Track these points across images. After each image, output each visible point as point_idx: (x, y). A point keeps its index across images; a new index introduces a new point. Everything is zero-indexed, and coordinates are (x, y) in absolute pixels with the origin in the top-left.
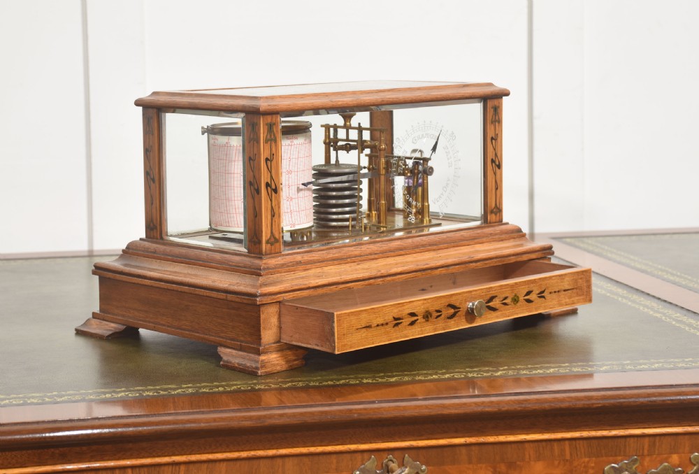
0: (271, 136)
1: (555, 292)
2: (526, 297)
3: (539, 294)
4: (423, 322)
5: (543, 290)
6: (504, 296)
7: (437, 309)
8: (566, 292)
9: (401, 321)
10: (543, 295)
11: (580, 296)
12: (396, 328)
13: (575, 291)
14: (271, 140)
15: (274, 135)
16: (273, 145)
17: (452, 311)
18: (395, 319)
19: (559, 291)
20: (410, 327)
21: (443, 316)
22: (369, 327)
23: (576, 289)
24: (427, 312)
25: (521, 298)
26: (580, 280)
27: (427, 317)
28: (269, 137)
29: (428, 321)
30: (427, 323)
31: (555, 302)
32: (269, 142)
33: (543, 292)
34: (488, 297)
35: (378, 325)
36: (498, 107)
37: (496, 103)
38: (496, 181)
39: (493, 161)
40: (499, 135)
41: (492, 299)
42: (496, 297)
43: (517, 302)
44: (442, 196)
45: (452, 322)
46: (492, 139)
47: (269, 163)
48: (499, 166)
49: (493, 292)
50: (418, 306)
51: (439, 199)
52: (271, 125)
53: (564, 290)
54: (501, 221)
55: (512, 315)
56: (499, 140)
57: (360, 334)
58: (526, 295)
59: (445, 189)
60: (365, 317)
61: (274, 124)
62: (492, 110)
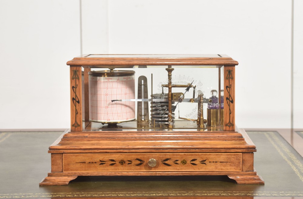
0: (75, 76)
1: (213, 162)
2: (192, 162)
3: (201, 161)
4: (119, 165)
5: (204, 160)
6: (176, 159)
7: (129, 160)
8: (222, 163)
9: (106, 162)
10: (204, 162)
11: (232, 166)
12: (101, 165)
13: (228, 163)
14: (76, 78)
15: (78, 76)
16: (77, 80)
17: (139, 162)
18: (101, 161)
19: (216, 162)
20: (110, 166)
21: (133, 164)
22: (85, 163)
23: (230, 162)
24: (122, 160)
25: (189, 162)
26: (233, 159)
27: (122, 163)
28: (74, 77)
29: (122, 165)
30: (121, 166)
31: (213, 167)
32: (75, 79)
33: (205, 161)
34: (164, 159)
35: (90, 163)
36: (232, 71)
37: (230, 68)
38: (230, 109)
39: (227, 99)
40: (232, 85)
41: (167, 160)
42: (170, 159)
43: (185, 164)
44: (192, 114)
45: (138, 167)
46: (227, 87)
47: (74, 89)
48: (232, 102)
49: (168, 157)
50: (116, 157)
51: (190, 115)
52: (75, 71)
53: (220, 162)
54: (233, 131)
55: (181, 169)
56: (232, 88)
57: (78, 165)
58: (191, 161)
59: (194, 110)
60: (81, 158)
61: (78, 71)
62: (227, 72)
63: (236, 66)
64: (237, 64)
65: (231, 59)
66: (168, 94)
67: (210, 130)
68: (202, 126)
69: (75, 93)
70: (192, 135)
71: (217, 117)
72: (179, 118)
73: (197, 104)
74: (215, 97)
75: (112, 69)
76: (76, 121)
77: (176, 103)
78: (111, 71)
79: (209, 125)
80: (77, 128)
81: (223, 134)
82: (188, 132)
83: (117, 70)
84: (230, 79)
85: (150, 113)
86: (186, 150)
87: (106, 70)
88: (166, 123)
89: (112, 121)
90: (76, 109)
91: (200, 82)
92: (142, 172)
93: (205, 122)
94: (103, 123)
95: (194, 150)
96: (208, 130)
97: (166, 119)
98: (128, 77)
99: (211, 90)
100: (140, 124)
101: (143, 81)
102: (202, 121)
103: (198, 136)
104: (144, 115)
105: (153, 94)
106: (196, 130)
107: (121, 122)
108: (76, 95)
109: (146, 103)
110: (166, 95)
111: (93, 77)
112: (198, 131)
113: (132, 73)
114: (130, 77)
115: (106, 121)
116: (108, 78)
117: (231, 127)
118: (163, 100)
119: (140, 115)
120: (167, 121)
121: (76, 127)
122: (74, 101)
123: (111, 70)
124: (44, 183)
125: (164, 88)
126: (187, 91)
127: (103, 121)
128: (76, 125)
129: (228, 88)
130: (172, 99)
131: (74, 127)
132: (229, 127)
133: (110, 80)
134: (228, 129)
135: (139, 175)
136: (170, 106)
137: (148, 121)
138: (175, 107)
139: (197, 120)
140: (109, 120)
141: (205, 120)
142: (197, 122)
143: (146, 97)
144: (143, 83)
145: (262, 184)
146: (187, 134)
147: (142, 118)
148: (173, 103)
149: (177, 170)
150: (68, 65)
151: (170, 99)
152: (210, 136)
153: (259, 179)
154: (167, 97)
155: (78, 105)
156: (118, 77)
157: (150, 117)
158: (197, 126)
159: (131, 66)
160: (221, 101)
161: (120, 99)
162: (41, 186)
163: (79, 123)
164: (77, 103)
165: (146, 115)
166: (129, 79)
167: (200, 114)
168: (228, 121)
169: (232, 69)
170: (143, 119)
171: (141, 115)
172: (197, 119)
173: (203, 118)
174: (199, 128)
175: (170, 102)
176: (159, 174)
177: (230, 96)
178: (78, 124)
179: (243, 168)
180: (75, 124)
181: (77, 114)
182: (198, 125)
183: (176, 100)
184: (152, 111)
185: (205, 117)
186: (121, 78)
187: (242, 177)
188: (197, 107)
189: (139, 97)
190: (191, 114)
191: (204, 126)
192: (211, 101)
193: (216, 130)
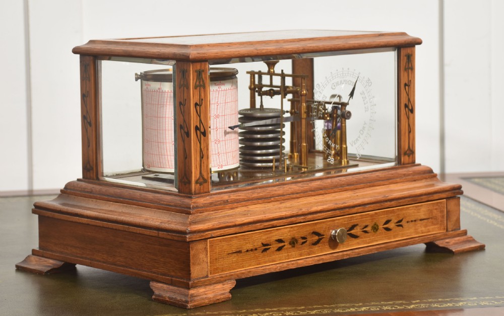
0: (200, 82)
1: (412, 221)
2: (385, 226)
3: (397, 223)
4: (290, 248)
5: (400, 219)
6: (365, 224)
7: (303, 236)
8: (423, 221)
9: (271, 246)
10: (400, 224)
11: (435, 225)
12: (265, 253)
13: (430, 220)
14: (200, 86)
15: (203, 81)
16: (202, 90)
17: (316, 238)
18: (264, 245)
19: (415, 221)
20: (278, 253)
21: (308, 243)
22: (240, 252)
23: (432, 218)
24: (293, 238)
25: (381, 227)
26: (435, 211)
27: (294, 243)
28: (198, 83)
29: (294, 247)
30: (293, 249)
31: (412, 230)
32: (198, 88)
34: (350, 226)
35: (247, 251)
36: (411, 55)
37: (409, 51)
38: (409, 125)
39: (406, 106)
40: (412, 81)
41: (353, 227)
43: (377, 230)
44: (359, 139)
45: (316, 248)
46: (405, 85)
47: (198, 108)
48: (412, 110)
49: (354, 222)
50: (285, 233)
51: (356, 142)
52: (200, 72)
53: (421, 220)
54: (414, 163)
55: (372, 241)
56: (412, 86)
57: (234, 258)
58: (385, 223)
59: (361, 132)
60: (236, 243)
61: (203, 71)
62: (406, 58)
63: (417, 47)
64: (420, 43)
68: (345, 161)
69: (200, 116)
76: (201, 173)
80: (202, 187)
84: (410, 71)
86: (378, 205)
89: (225, 167)
90: (201, 150)
91: (369, 80)
92: (323, 254)
99: (330, 96)
108: (201, 121)
116: (219, 82)
117: (411, 156)
121: (201, 184)
122: (198, 132)
124: (195, 303)
126: (350, 97)
128: (201, 180)
129: (407, 87)
131: (198, 185)
132: (409, 156)
133: (223, 88)
134: (407, 161)
135: (321, 262)
140: (222, 166)
149: (367, 243)
153: (475, 241)
155: (204, 140)
156: (231, 81)
163: (205, 177)
164: (202, 136)
168: (407, 148)
169: (412, 51)
176: (347, 255)
179: (448, 226)
180: (199, 179)
181: (202, 158)
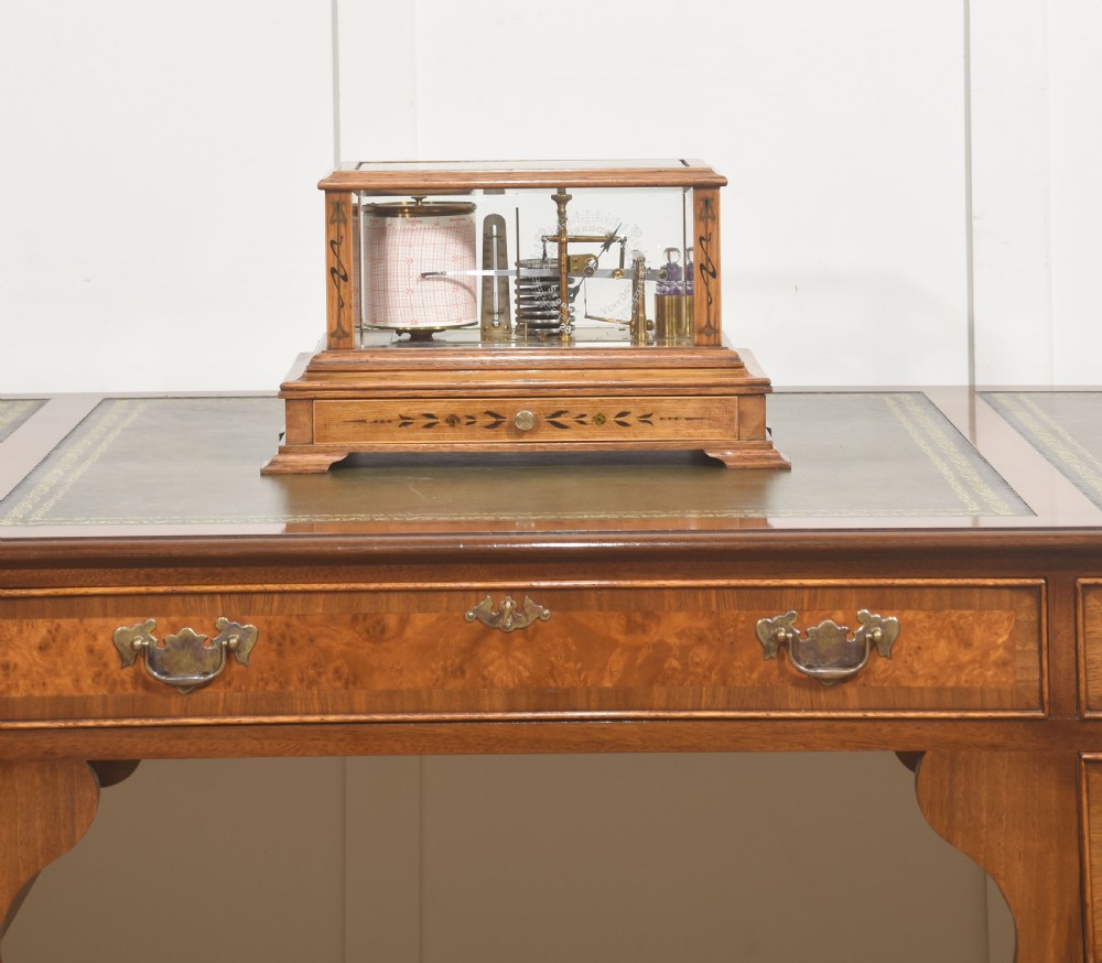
0: (338, 216)
1: (670, 418)
2: (618, 419)
3: (641, 417)
4: (446, 427)
5: (648, 413)
6: (579, 413)
7: (469, 414)
8: (690, 421)
9: (415, 421)
10: (647, 419)
11: (716, 428)
12: (404, 428)
13: (706, 421)
14: (339, 221)
15: (343, 215)
16: (342, 225)
17: (492, 420)
18: (402, 417)
19: (676, 419)
20: (424, 429)
21: (478, 424)
22: (364, 421)
23: (709, 419)
24: (452, 416)
25: (611, 419)
26: (716, 410)
27: (453, 422)
28: (335, 217)
29: (453, 426)
30: (451, 428)
31: (670, 430)
32: (336, 224)
33: (649, 416)
34: (552, 412)
35: (376, 422)
36: (713, 199)
37: (708, 193)
38: (709, 294)
39: (702, 267)
40: (714, 235)
41: (558, 414)
42: (566, 412)
43: (603, 423)
45: (491, 432)
46: (701, 239)
47: (336, 247)
48: (714, 274)
49: (562, 407)
50: (439, 408)
51: (612, 308)
52: (338, 205)
53: (687, 419)
54: (718, 345)
55: (594, 436)
56: (714, 240)
57: (350, 428)
58: (619, 416)
59: (624, 297)
60: (357, 410)
61: (344, 203)
62: (701, 203)
63: (722, 188)
64: (725, 184)
65: (709, 171)
66: (560, 259)
67: (664, 343)
68: (642, 335)
69: (338, 257)
70: (619, 357)
71: (679, 316)
72: (587, 317)
73: (631, 281)
74: (675, 265)
75: (421, 199)
76: (339, 324)
77: (577, 280)
78: (417, 203)
79: (661, 335)
80: (341, 342)
81: (692, 354)
82: (608, 349)
83: (430, 199)
84: (709, 221)
85: (513, 307)
86: (604, 390)
87: (405, 200)
88: (555, 330)
89: (422, 325)
90: (340, 297)
91: (637, 229)
92: (502, 443)
93: (650, 328)
94: (399, 332)
95: (623, 391)
96: (658, 344)
97: (554, 321)
98: (461, 216)
99: (665, 249)
100: (487, 334)
101: (495, 227)
102: (641, 323)
103: (632, 357)
104: (499, 313)
105: (521, 259)
106: (628, 345)
107: (442, 330)
108: (339, 262)
109: (504, 281)
110: (553, 261)
111: (377, 218)
112: (633, 346)
113: (468, 209)
114: (464, 216)
115: (409, 326)
116: (413, 219)
117: (713, 336)
118: (546, 273)
119: (487, 312)
120: (557, 326)
121: (339, 338)
122: (336, 275)
123: (417, 199)
124: (270, 468)
125: (549, 244)
126: (604, 250)
127: (401, 325)
128: (340, 333)
129: (704, 243)
130: (568, 270)
131: (335, 339)
132: (708, 336)
133: (419, 226)
134: (704, 343)
135: (494, 451)
136: (564, 289)
137: (509, 327)
138: (576, 290)
139: (630, 323)
140: (416, 322)
141: (650, 321)
142: (631, 326)
143: (503, 265)
144: (495, 233)
145: (786, 468)
146: (606, 354)
147: (493, 320)
148: (571, 281)
149: (583, 437)
150: (320, 188)
151: (564, 270)
152: (664, 359)
153: (779, 458)
154: (555, 265)
155: (345, 286)
156: (436, 218)
157: (514, 316)
158: (630, 337)
159: (467, 190)
160: (689, 276)
161: (442, 270)
162: (264, 474)
163: (347, 329)
164: (342, 280)
165: (504, 311)
166: (462, 223)
167: (638, 308)
168: (704, 323)
169: (713, 194)
170: (496, 323)
171: (492, 313)
172: (629, 318)
173: (645, 317)
174: (635, 341)
175: (564, 277)
176: (540, 447)
177: (708, 260)
178: (343, 332)
179: (741, 433)
180: (336, 332)
181: (342, 306)
182: (632, 334)
183: (579, 273)
184: (519, 301)
185: (650, 313)
186: (444, 220)
187: (738, 453)
188: (631, 288)
189: (487, 266)
190: (614, 306)
191: (646, 337)
192: (663, 276)
193: (678, 343)
